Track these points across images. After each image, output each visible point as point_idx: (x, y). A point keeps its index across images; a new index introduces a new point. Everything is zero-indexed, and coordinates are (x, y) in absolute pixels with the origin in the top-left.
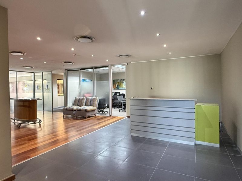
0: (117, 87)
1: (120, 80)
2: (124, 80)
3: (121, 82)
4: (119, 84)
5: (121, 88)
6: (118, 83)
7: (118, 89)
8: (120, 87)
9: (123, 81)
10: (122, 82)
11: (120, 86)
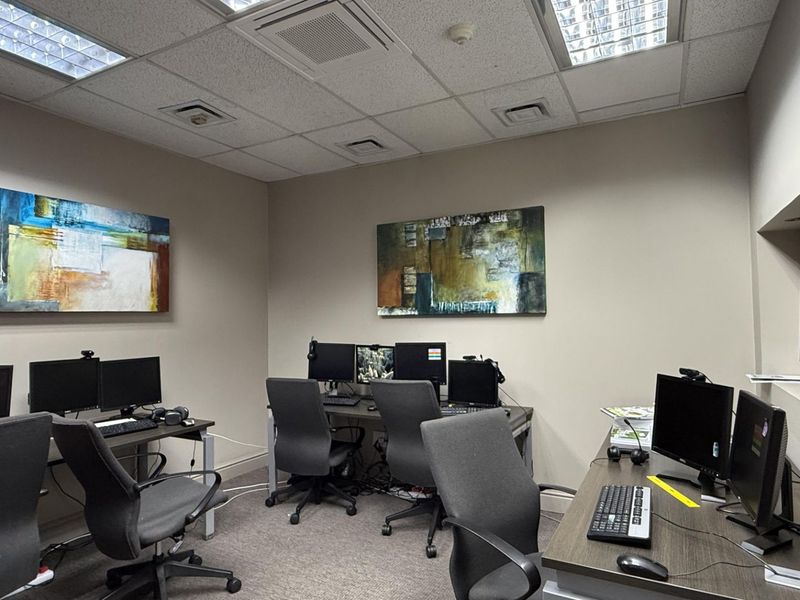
0: (412, 290)
1: (444, 223)
2: (485, 219)
3: (457, 241)
4: (431, 264)
5: (452, 306)
6: (421, 256)
7: (426, 312)
8: (444, 290)
9: (476, 228)
10: (470, 245)
11: (440, 280)
